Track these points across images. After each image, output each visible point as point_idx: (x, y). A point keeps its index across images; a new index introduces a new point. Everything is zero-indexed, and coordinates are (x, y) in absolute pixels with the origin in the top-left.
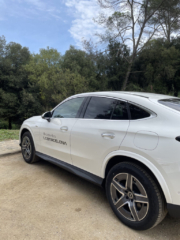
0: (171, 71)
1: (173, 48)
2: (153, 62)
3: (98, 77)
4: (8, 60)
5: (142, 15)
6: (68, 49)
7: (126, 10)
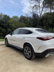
0: (51, 22)
1: (51, 15)
2: (46, 19)
3: (30, 24)
4: (3, 20)
5: (42, 6)
6: (21, 16)
7: (38, 4)
